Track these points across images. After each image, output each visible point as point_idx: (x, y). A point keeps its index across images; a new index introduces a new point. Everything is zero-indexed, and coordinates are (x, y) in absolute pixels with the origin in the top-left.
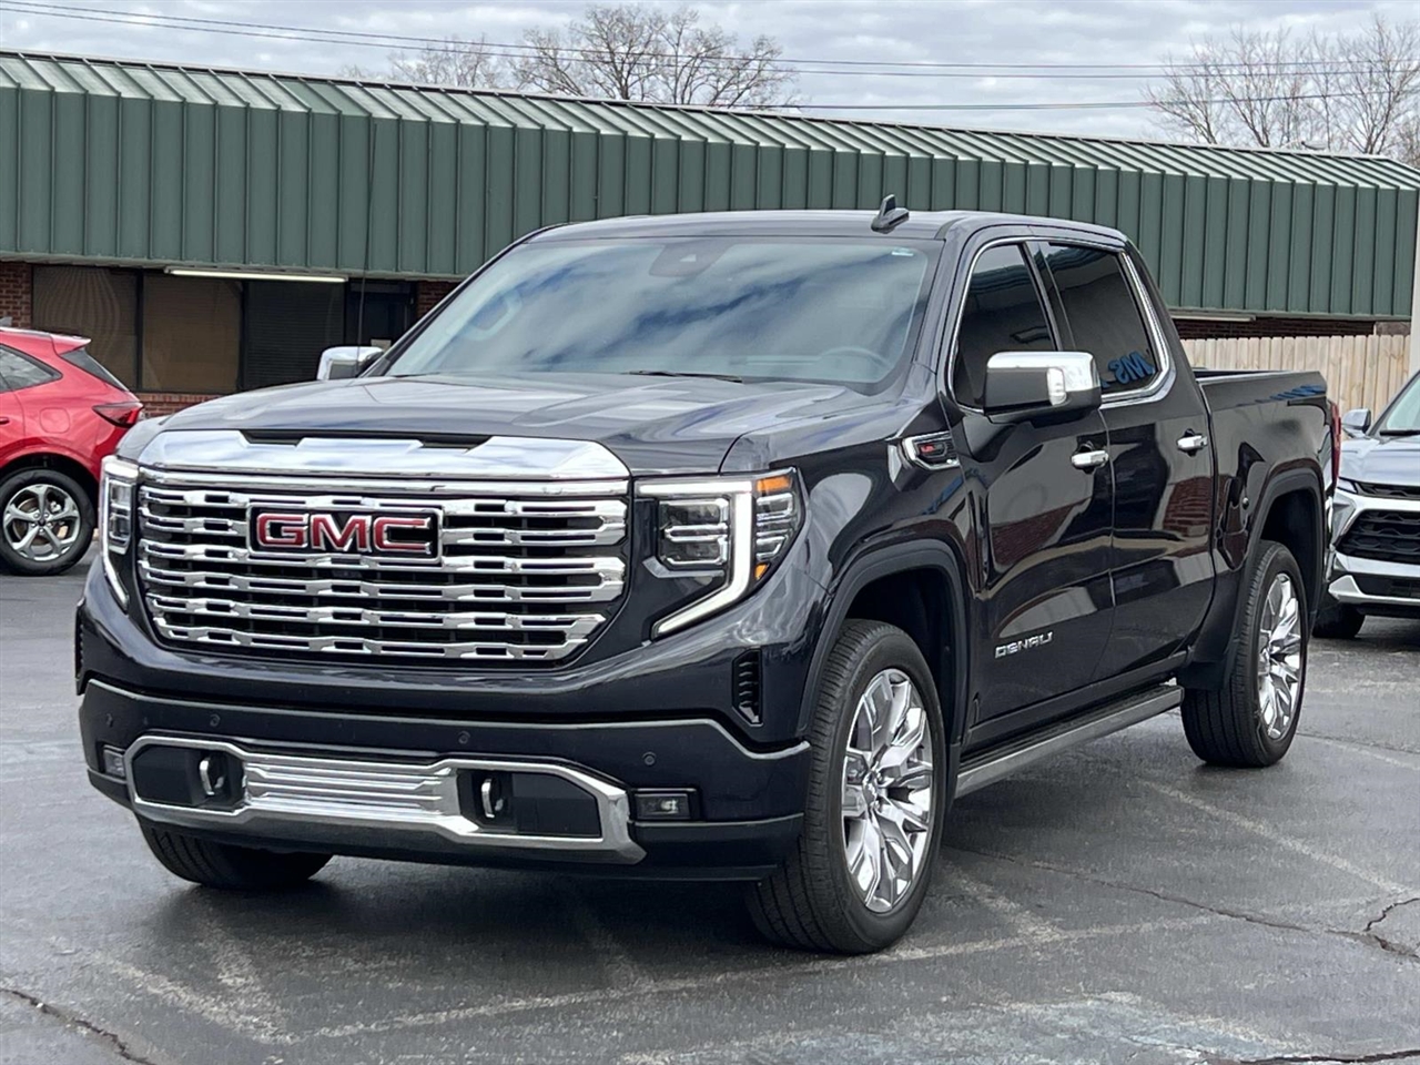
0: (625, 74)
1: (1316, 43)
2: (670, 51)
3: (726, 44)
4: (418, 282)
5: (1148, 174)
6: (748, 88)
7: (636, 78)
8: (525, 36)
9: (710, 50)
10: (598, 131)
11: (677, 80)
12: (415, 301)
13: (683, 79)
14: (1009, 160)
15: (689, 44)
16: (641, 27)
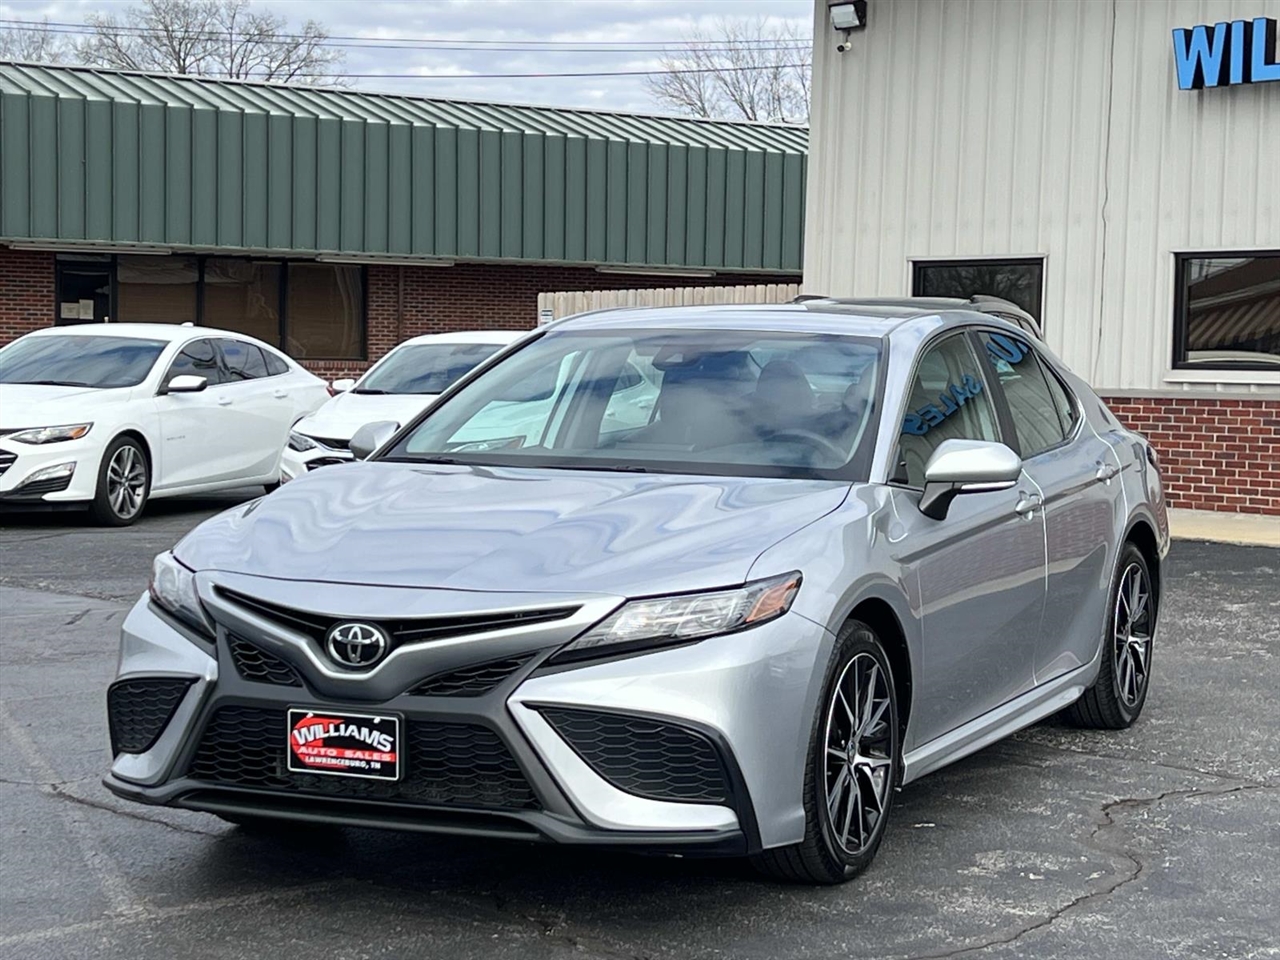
0: (182, 55)
1: (789, 31)
3: (278, 26)
5: (654, 144)
6: (299, 68)
7: (193, 59)
9: (261, 35)
10: (85, 97)
11: (232, 61)
13: (238, 60)
14: (485, 127)
15: (242, 28)
16: (196, 11)
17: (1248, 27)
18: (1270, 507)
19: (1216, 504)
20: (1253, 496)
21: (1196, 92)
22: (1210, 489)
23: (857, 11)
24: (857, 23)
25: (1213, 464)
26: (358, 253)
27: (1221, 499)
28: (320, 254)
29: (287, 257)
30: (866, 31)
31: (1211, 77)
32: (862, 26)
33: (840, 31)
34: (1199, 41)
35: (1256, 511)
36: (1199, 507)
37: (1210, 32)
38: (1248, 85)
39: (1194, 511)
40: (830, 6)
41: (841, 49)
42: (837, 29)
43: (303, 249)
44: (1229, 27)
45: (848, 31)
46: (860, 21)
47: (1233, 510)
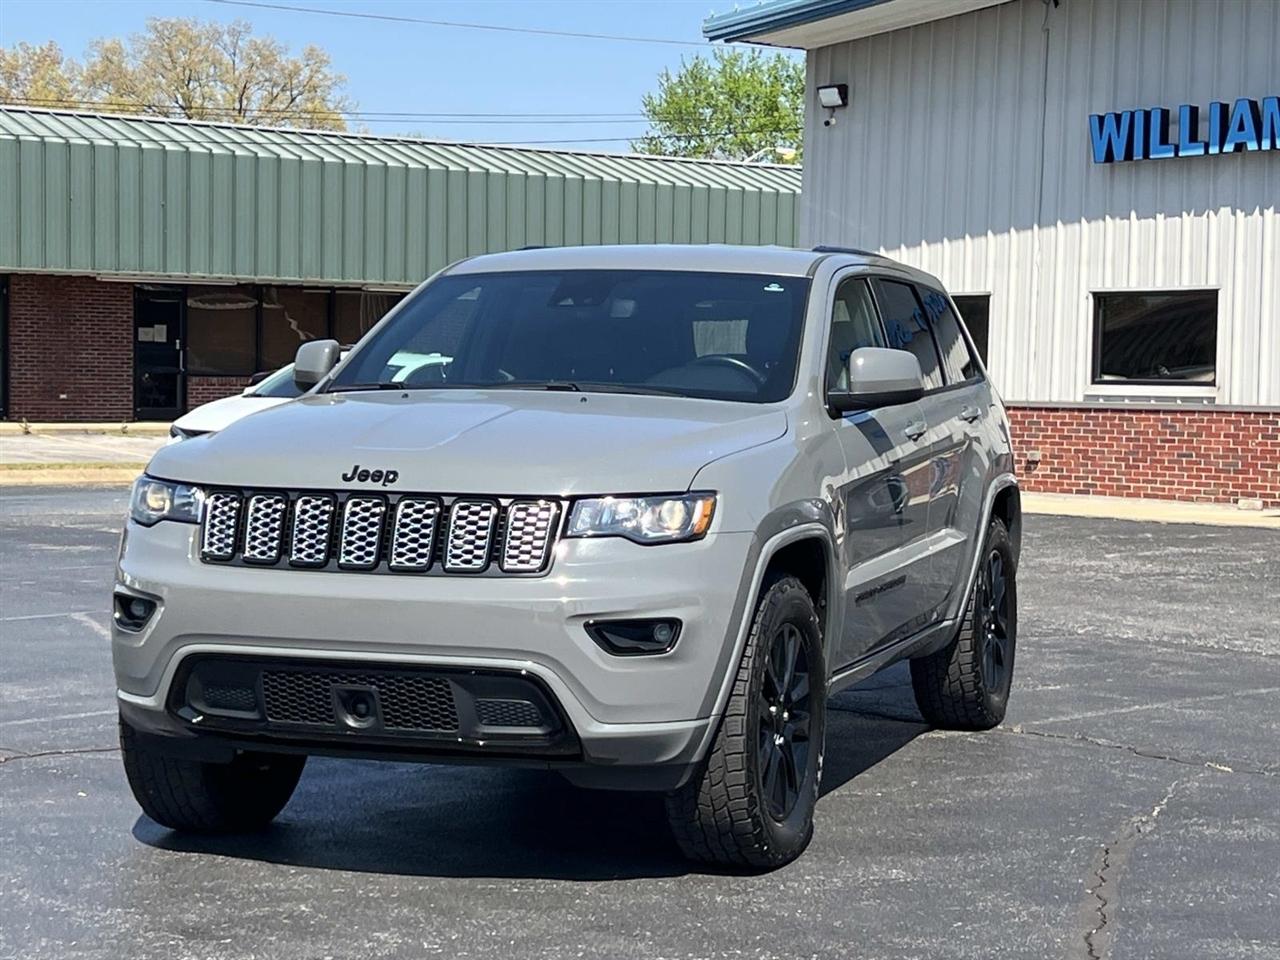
2: (227, 59)
3: (280, 53)
4: (12, 274)
6: (301, 94)
8: (91, 47)
9: (264, 59)
12: (7, 291)
15: (244, 54)
16: (199, 37)
17: (1147, 115)
18: (1166, 493)
19: (1125, 492)
20: (1153, 485)
21: (1108, 164)
22: (1119, 480)
23: (840, 93)
24: (840, 102)
25: (1123, 460)
26: (400, 283)
27: (1129, 487)
28: (366, 284)
29: (336, 286)
30: (848, 108)
31: (1119, 152)
32: (845, 104)
33: (826, 110)
34: (1110, 125)
35: (1156, 497)
36: (1111, 494)
37: (1118, 118)
38: (1147, 160)
39: (1108, 497)
40: (819, 88)
41: (827, 123)
42: (824, 107)
43: (353, 280)
44: (1132, 115)
45: (833, 108)
46: (843, 99)
47: (1138, 496)
